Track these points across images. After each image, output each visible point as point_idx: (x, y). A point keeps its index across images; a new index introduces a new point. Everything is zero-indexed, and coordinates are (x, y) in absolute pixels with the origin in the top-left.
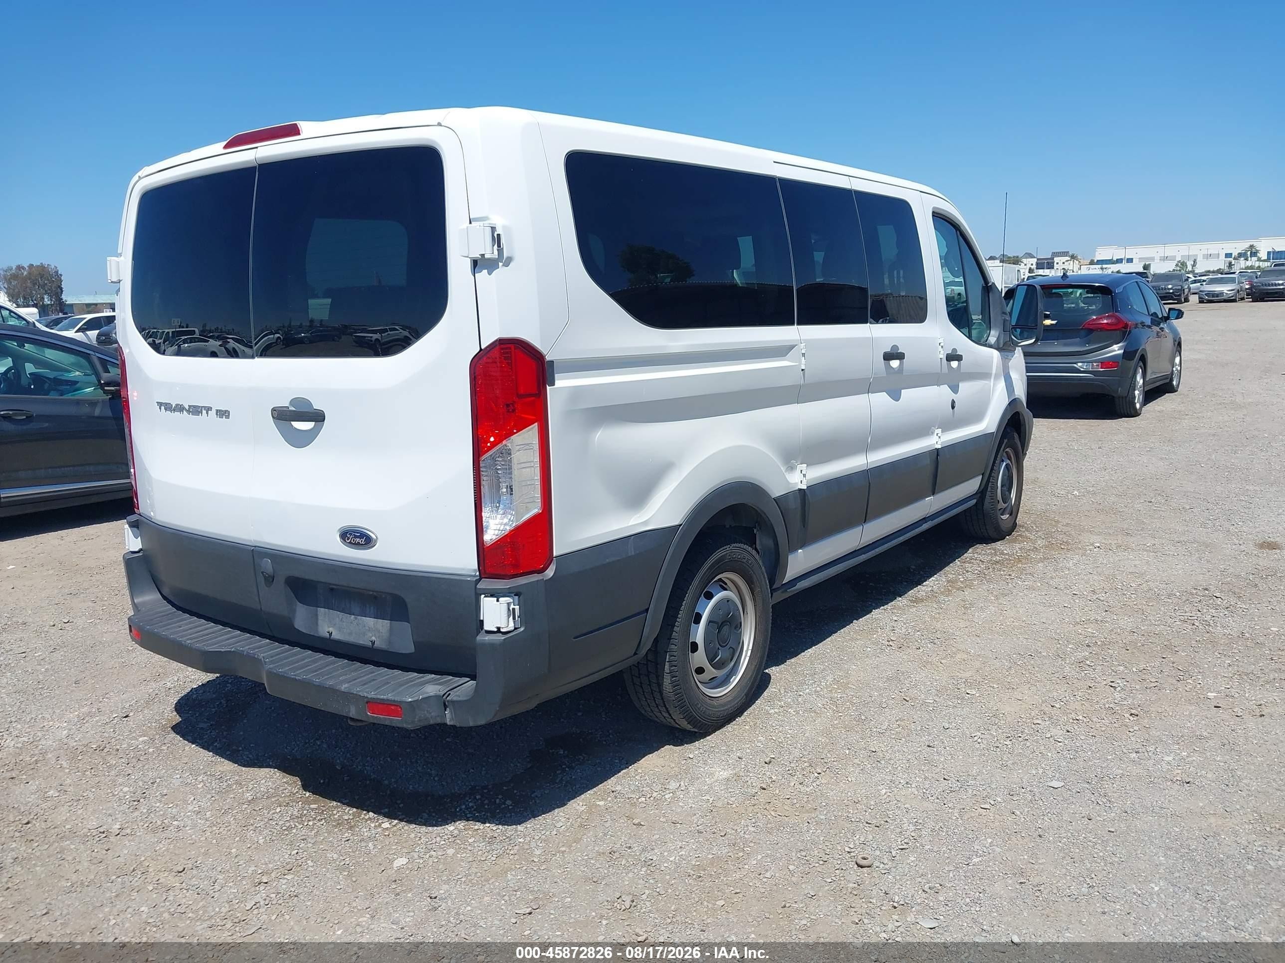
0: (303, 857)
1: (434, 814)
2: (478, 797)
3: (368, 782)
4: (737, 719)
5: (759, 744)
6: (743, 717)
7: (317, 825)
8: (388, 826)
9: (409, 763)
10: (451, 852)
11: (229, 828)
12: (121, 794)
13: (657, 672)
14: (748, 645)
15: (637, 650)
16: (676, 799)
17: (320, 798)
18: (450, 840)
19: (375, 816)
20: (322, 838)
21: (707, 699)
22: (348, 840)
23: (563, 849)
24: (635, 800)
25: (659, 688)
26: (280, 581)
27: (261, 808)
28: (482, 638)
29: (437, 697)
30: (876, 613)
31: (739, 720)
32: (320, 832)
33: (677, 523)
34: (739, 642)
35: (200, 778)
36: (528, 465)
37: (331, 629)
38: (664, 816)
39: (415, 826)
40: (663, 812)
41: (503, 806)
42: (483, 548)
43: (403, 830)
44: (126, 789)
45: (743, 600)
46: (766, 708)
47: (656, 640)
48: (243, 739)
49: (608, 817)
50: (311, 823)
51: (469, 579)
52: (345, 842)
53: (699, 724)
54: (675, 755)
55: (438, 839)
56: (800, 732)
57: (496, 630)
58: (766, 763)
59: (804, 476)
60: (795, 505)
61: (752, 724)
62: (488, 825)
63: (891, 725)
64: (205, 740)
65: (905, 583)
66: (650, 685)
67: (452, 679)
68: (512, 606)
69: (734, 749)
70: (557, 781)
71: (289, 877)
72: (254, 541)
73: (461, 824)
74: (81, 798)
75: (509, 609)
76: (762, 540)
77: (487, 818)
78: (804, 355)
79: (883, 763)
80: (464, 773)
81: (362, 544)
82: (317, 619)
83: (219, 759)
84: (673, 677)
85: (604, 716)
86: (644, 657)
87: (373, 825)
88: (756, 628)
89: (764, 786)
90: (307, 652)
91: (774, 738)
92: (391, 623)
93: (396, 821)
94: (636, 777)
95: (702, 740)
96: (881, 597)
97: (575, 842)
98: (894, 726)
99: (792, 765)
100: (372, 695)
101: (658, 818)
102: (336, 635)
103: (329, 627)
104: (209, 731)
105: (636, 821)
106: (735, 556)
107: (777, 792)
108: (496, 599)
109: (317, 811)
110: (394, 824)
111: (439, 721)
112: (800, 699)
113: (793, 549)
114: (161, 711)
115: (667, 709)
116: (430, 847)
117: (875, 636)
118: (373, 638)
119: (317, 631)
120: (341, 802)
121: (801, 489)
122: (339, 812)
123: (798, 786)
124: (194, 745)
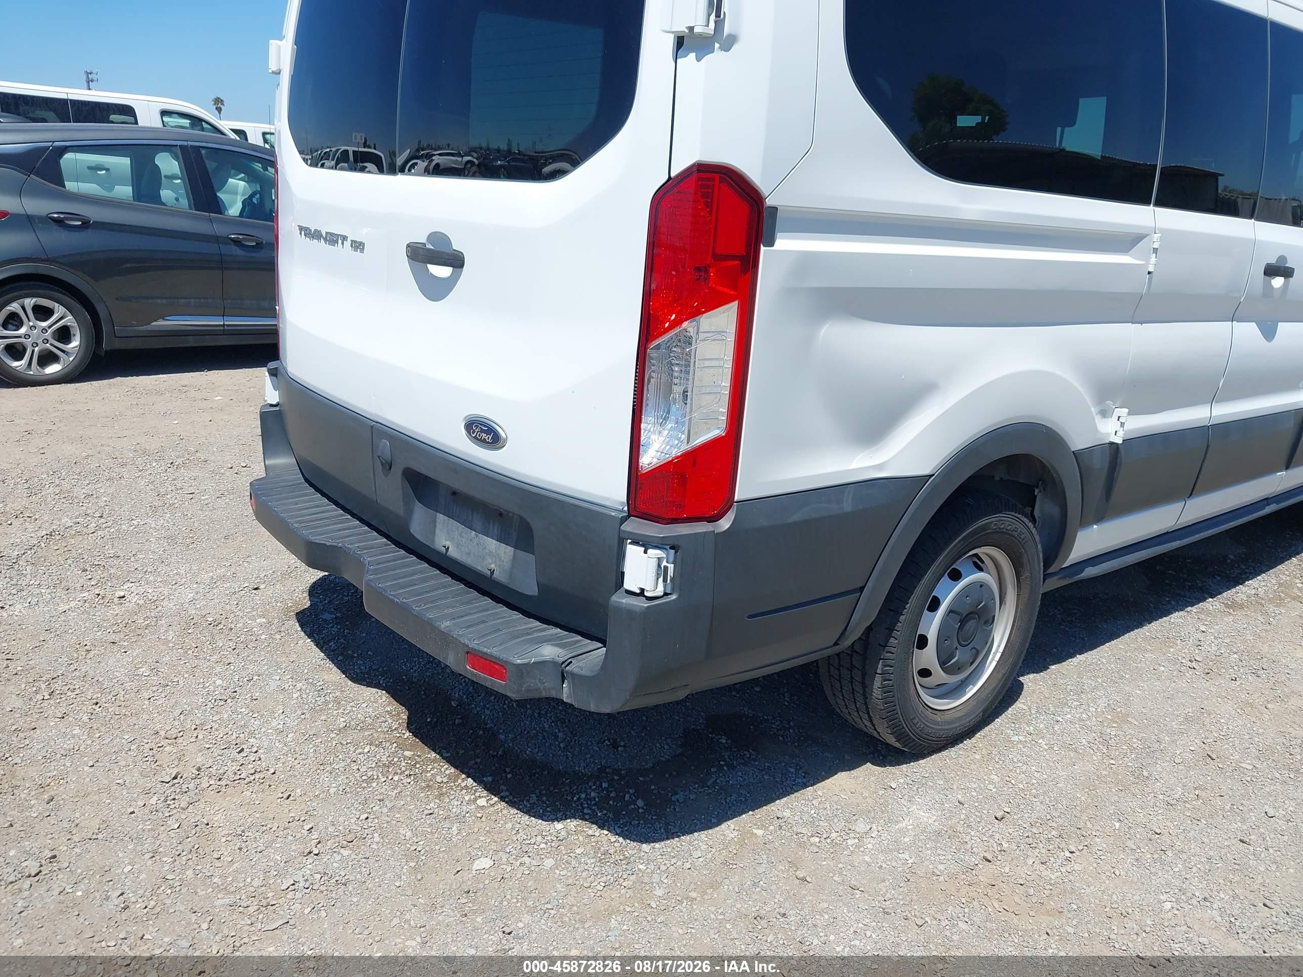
0: (371, 827)
1: (544, 799)
2: (605, 785)
3: (481, 732)
4: (965, 742)
5: (991, 787)
6: (973, 740)
7: (404, 781)
8: (485, 804)
9: (536, 715)
10: (549, 863)
11: (305, 762)
12: (211, 688)
13: (864, 667)
14: (999, 646)
15: (839, 638)
16: (862, 849)
17: (420, 743)
18: (553, 844)
19: (475, 784)
20: (402, 803)
21: (929, 713)
22: (431, 814)
23: (694, 895)
24: (805, 838)
25: (864, 691)
26: (397, 472)
27: (348, 741)
28: (619, 599)
29: (554, 663)
30: (1176, 617)
31: (967, 742)
32: (403, 794)
33: (926, 471)
34: (987, 641)
35: (299, 685)
36: (716, 363)
37: (448, 543)
38: (841, 874)
39: (516, 811)
40: (841, 866)
41: (632, 806)
42: (637, 475)
43: (500, 815)
44: (219, 682)
45: (1003, 586)
46: (1008, 732)
47: (869, 629)
48: (364, 643)
49: (765, 857)
50: (396, 778)
51: (613, 514)
52: (426, 815)
53: (913, 744)
54: (872, 779)
55: (539, 838)
56: (1051, 779)
57: (638, 591)
58: (996, 818)
59: (1122, 424)
60: (1100, 464)
61: (984, 752)
62: (606, 832)
63: (1186, 794)
64: (323, 635)
65: (1219, 578)
66: (852, 682)
67: (582, 640)
68: (664, 563)
69: (955, 787)
70: (709, 783)
71: (345, 852)
72: (375, 415)
73: (572, 824)
74: (170, 683)
75: (659, 566)
76: (1043, 506)
77: (607, 821)
78: (1155, 250)
79: (1170, 855)
80: (598, 744)
81: (488, 443)
82: (435, 526)
83: (329, 664)
84: (885, 681)
85: (787, 699)
86: (849, 647)
87: (467, 798)
88: (1013, 625)
89: (989, 857)
90: (421, 564)
91: (1013, 781)
92: (514, 552)
93: (496, 799)
94: (813, 802)
95: (912, 764)
96: (1183, 593)
97: (712, 887)
98: (1191, 796)
99: (1035, 830)
100: (474, 644)
101: (831, 874)
102: (453, 553)
103: (446, 540)
104: (330, 625)
105: (801, 874)
106: (1003, 526)
107: (1007, 870)
108: (643, 549)
109: (409, 762)
110: (492, 802)
111: (554, 694)
112: (1057, 727)
113: (1085, 522)
114: (293, 589)
115: (870, 717)
116: (525, 848)
117: (1172, 650)
118: (493, 566)
119: (433, 541)
120: (441, 756)
121: (1113, 443)
122: (434, 768)
123: (1037, 866)
124: (309, 640)
